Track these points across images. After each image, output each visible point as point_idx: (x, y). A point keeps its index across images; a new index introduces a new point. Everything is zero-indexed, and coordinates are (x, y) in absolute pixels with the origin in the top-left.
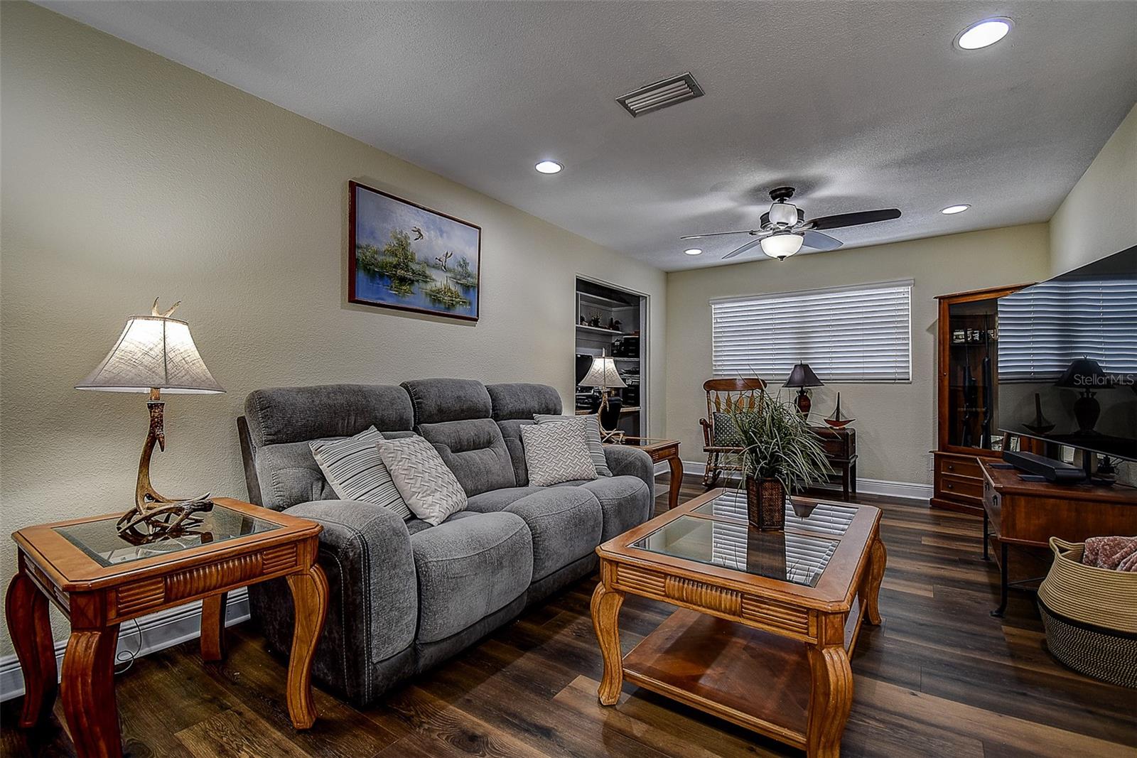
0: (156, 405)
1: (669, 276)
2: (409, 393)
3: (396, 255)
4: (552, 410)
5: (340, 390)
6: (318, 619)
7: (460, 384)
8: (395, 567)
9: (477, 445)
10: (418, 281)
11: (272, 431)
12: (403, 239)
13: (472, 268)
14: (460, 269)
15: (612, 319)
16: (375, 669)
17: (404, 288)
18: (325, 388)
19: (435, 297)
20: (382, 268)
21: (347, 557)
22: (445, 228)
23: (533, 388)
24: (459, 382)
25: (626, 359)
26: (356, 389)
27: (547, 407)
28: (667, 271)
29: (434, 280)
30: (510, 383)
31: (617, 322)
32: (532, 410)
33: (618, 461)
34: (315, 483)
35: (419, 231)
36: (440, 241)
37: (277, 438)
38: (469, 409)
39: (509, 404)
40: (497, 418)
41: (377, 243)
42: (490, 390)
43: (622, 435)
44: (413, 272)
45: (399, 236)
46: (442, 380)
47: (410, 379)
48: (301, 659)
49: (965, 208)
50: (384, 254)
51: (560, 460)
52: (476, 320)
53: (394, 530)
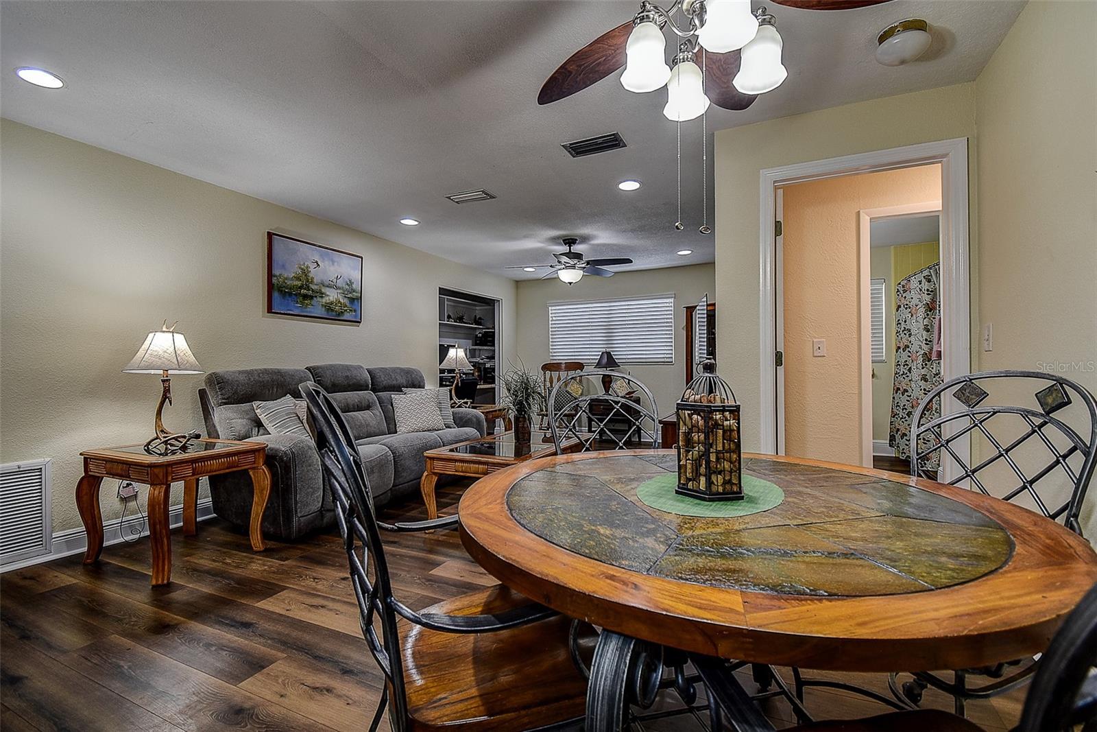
0: (167, 380)
1: (518, 284)
2: (311, 372)
3: (301, 280)
4: (417, 384)
5: (266, 371)
6: (267, 493)
7: (347, 368)
8: (310, 466)
9: (359, 408)
10: (316, 297)
11: (226, 396)
12: (305, 268)
13: (356, 286)
14: (347, 287)
15: (476, 316)
16: (299, 520)
17: (306, 302)
18: (256, 370)
19: (329, 307)
20: (290, 289)
21: (282, 461)
22: (336, 259)
23: (402, 370)
24: (347, 366)
25: (485, 348)
26: (276, 371)
27: (413, 383)
28: (517, 279)
29: (328, 295)
30: (386, 367)
31: (480, 318)
32: (400, 386)
33: (461, 419)
34: (254, 428)
35: (317, 262)
36: (332, 268)
37: (228, 401)
38: (354, 384)
39: (383, 380)
40: (374, 390)
41: (288, 273)
42: (369, 371)
43: (469, 403)
44: (313, 291)
45: (302, 267)
46: (335, 365)
47: (312, 365)
48: (257, 515)
49: (690, 252)
50: (292, 279)
51: (418, 417)
52: (360, 322)
53: (309, 446)
